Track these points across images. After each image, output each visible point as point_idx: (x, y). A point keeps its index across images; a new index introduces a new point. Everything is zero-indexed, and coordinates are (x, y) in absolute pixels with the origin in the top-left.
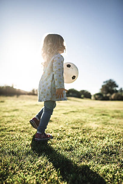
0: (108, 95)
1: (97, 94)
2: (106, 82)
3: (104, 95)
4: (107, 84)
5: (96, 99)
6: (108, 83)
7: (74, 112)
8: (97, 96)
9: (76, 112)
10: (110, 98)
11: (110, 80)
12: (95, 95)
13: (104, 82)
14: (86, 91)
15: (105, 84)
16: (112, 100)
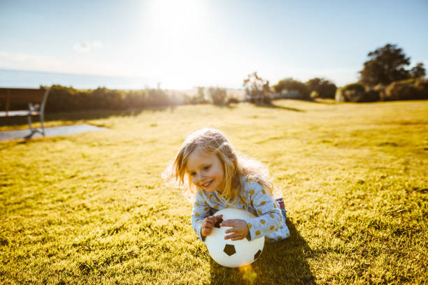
0: (377, 88)
1: (350, 87)
2: (376, 52)
3: (367, 89)
4: (379, 58)
5: (347, 100)
6: (381, 54)
7: (275, 138)
8: (348, 93)
9: (281, 138)
10: (381, 95)
11: (388, 46)
12: (343, 91)
13: (370, 54)
14: (323, 79)
15: (374, 57)
16: (387, 99)
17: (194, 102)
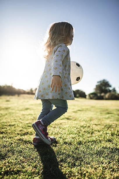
0: (103, 94)
1: (92, 94)
2: (100, 82)
3: (99, 95)
4: (101, 84)
5: (91, 98)
8: (91, 96)
10: (104, 97)
11: (104, 80)
12: (89, 95)
13: (98, 82)
14: (80, 90)
15: (99, 84)
16: (107, 99)
17: (28, 93)
